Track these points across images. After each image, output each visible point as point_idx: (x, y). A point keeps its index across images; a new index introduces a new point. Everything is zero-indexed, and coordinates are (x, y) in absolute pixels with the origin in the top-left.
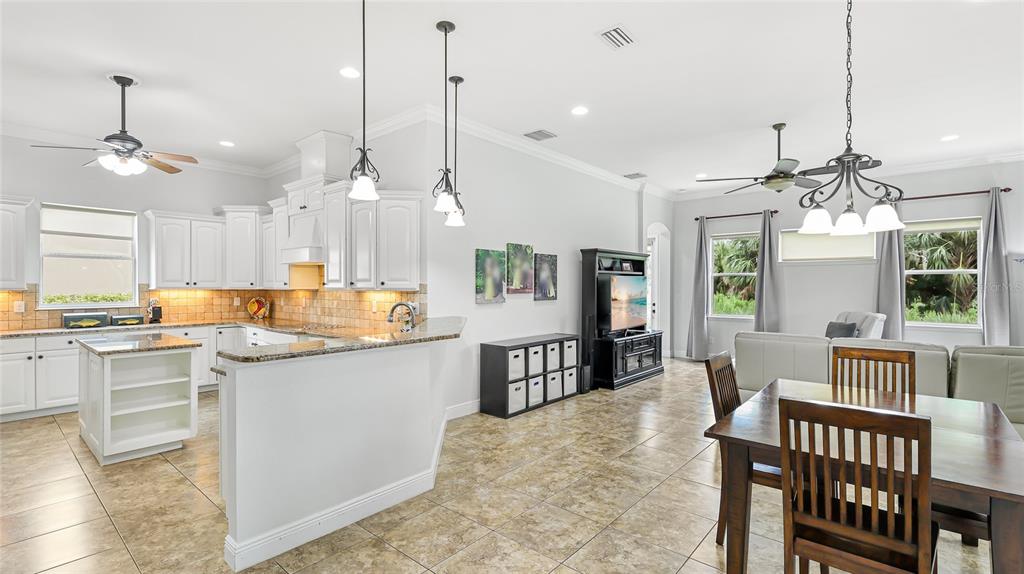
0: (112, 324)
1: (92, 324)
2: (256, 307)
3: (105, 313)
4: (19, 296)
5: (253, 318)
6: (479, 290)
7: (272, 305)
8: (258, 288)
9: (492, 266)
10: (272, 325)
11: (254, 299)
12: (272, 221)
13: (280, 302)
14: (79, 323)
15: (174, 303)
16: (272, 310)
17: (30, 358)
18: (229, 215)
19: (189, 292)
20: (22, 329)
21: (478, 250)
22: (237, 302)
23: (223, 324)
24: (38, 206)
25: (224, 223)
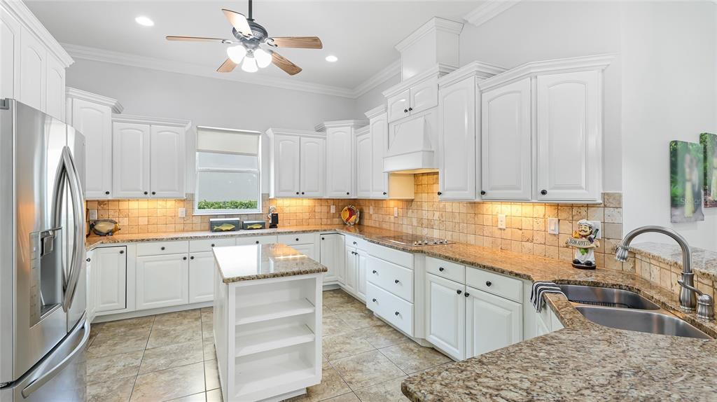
0: (243, 229)
1: (229, 228)
2: (347, 214)
3: (238, 219)
4: (182, 204)
5: (345, 224)
6: (675, 202)
7: (361, 212)
8: (353, 198)
9: (691, 168)
10: (361, 232)
11: (346, 208)
12: (369, 132)
13: (370, 211)
14: (220, 227)
15: (287, 210)
16: (361, 217)
17: (185, 258)
18: (329, 131)
19: (298, 201)
20: (183, 231)
21: (676, 142)
22: (333, 210)
23: (325, 230)
24: (195, 129)
25: (325, 139)
